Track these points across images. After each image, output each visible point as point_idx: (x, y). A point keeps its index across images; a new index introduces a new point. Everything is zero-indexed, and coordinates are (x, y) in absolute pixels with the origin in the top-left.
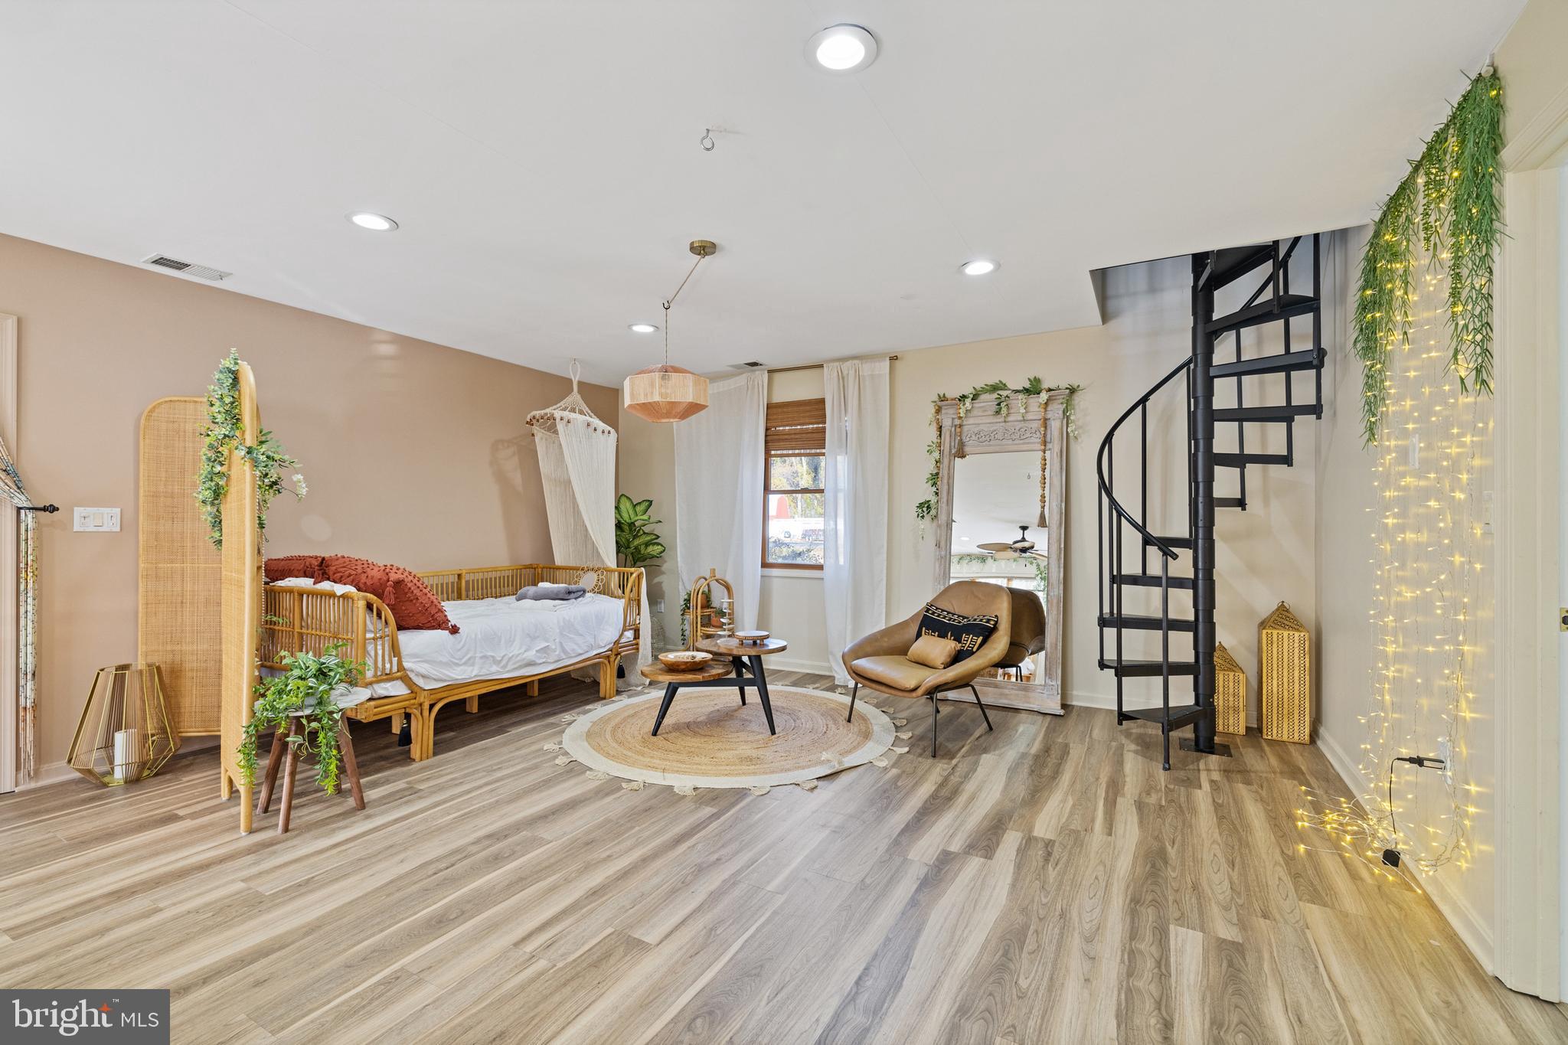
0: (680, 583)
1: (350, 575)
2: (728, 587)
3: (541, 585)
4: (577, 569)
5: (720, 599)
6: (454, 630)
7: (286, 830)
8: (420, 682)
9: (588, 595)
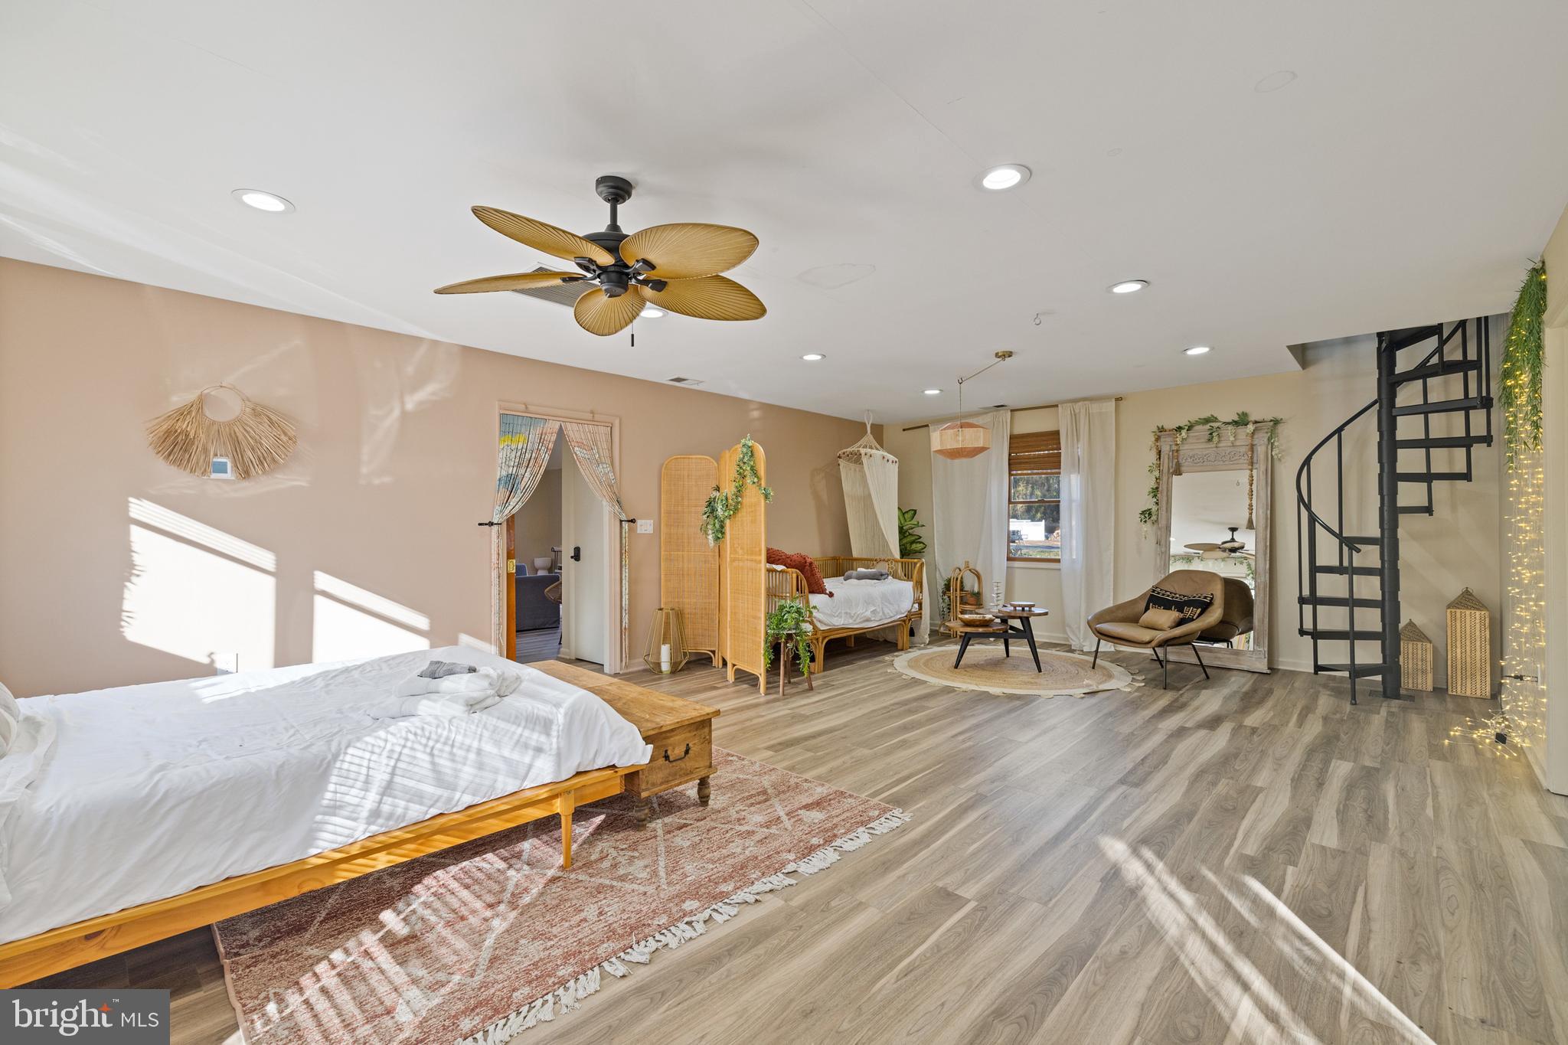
0: (938, 572)
1: (779, 559)
2: (978, 576)
3: (859, 569)
4: (871, 560)
5: (971, 584)
6: (831, 595)
7: (784, 695)
8: (818, 625)
9: (890, 577)
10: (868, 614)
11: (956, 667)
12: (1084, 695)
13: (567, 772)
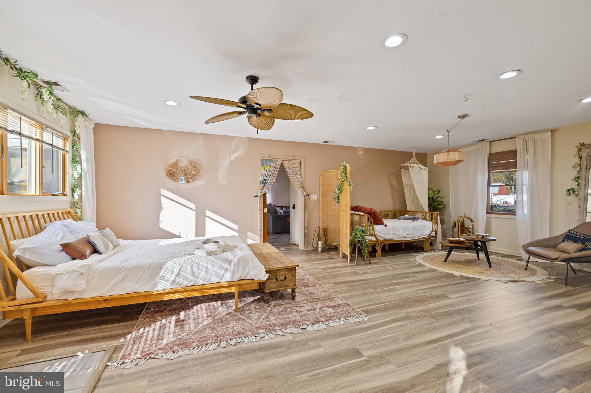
0: (452, 218)
1: (362, 210)
2: (472, 221)
3: (405, 216)
4: (415, 212)
5: (468, 224)
6: (386, 226)
7: (357, 264)
8: (379, 238)
9: (420, 219)
10: (405, 234)
11: (445, 261)
12: (507, 282)
13: (236, 278)
